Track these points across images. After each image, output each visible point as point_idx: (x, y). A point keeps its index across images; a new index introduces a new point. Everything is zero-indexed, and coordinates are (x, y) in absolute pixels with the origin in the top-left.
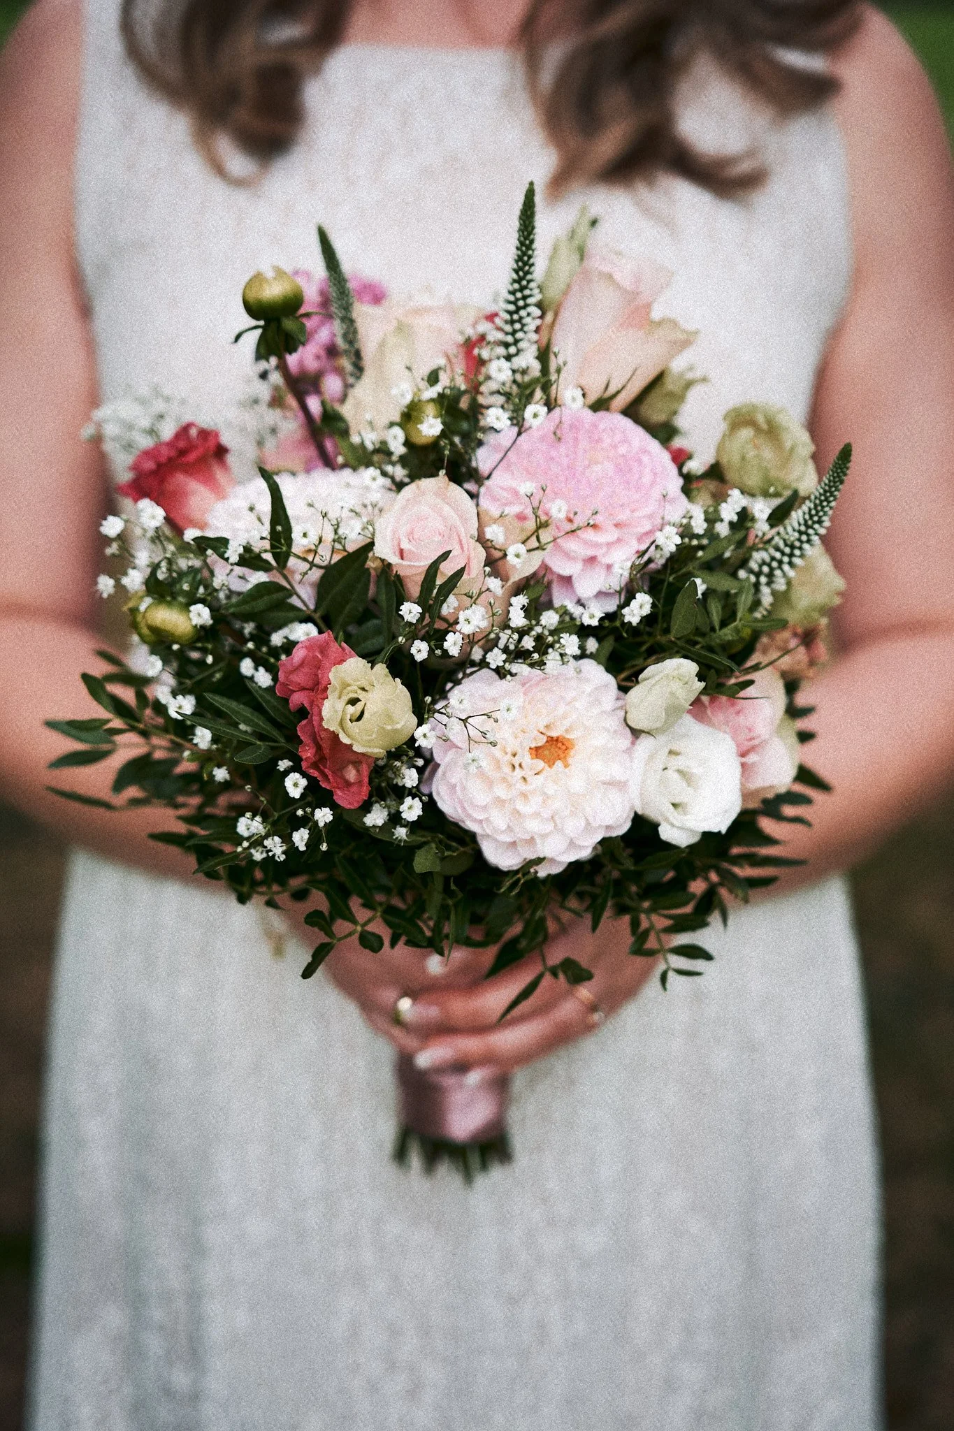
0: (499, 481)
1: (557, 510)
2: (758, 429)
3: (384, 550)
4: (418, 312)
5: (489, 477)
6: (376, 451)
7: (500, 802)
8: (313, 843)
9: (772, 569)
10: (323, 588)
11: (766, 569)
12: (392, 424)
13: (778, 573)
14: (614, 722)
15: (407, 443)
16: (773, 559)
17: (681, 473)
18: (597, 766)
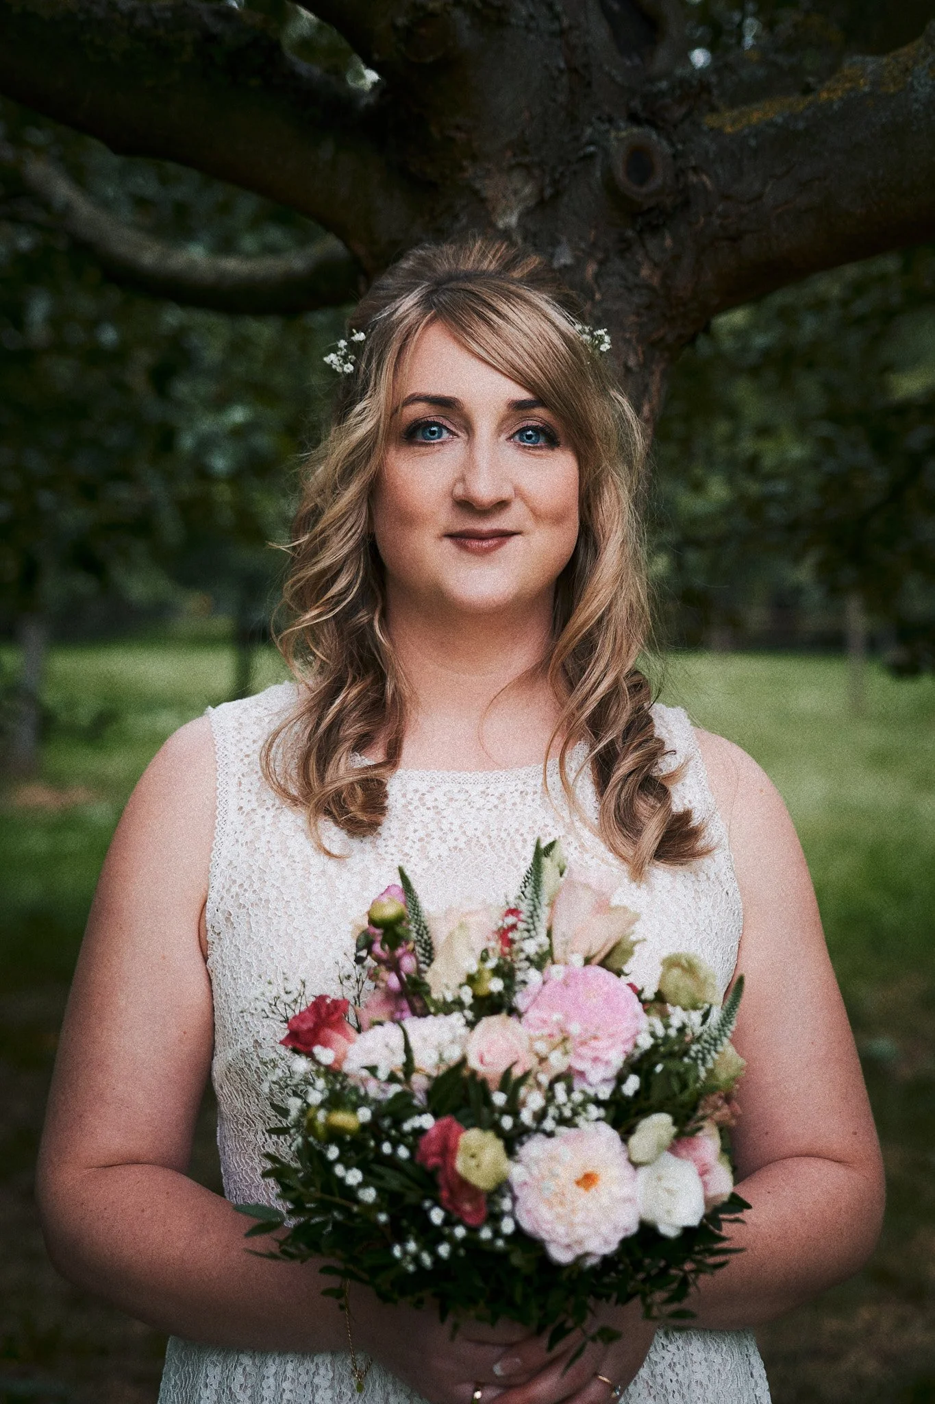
0: (532, 1015)
1: (575, 1028)
2: (683, 968)
3: (473, 1063)
4: (470, 913)
5: (526, 1012)
6: (454, 1002)
7: (559, 1217)
8: (453, 1253)
9: (704, 1054)
10: (429, 1094)
11: (700, 1055)
12: (461, 986)
13: (708, 1057)
14: (622, 1159)
15: (474, 996)
16: (703, 1048)
17: (640, 1000)
18: (615, 1189)
